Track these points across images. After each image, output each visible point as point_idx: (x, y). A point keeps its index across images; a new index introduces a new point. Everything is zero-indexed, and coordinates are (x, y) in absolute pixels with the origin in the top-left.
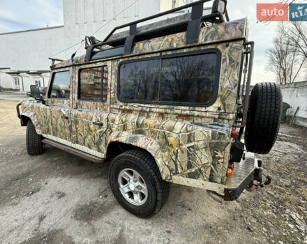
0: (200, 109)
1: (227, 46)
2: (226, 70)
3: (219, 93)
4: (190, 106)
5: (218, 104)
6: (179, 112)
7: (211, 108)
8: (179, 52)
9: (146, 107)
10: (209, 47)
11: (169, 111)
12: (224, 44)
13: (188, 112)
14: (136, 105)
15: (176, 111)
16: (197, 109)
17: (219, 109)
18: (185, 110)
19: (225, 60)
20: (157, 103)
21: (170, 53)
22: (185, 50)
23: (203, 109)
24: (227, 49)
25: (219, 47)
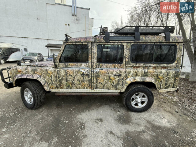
0: (170, 64)
1: (179, 44)
2: (178, 52)
3: (176, 59)
4: (166, 63)
5: (176, 62)
6: (163, 66)
7: (174, 64)
8: (162, 43)
9: (148, 65)
10: (173, 43)
11: (158, 66)
12: (178, 43)
13: (166, 66)
14: (142, 64)
15: (161, 66)
16: (169, 64)
17: (176, 64)
18: (165, 65)
19: (178, 48)
20: (153, 63)
21: (158, 43)
22: (165, 43)
23: (171, 64)
24: (179, 45)
25: (176, 44)
